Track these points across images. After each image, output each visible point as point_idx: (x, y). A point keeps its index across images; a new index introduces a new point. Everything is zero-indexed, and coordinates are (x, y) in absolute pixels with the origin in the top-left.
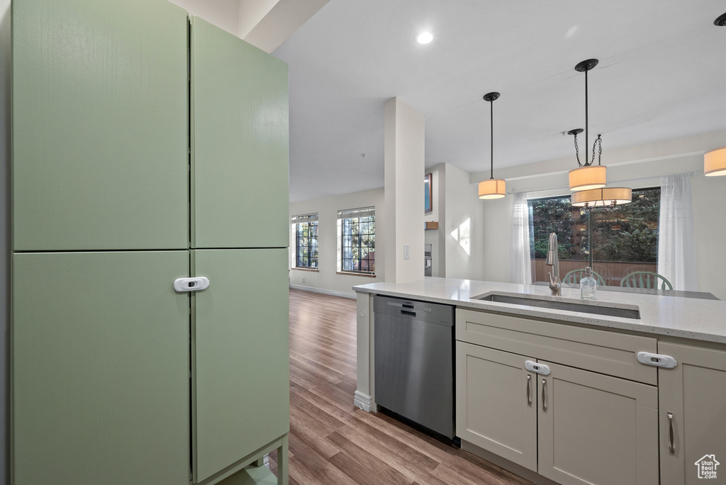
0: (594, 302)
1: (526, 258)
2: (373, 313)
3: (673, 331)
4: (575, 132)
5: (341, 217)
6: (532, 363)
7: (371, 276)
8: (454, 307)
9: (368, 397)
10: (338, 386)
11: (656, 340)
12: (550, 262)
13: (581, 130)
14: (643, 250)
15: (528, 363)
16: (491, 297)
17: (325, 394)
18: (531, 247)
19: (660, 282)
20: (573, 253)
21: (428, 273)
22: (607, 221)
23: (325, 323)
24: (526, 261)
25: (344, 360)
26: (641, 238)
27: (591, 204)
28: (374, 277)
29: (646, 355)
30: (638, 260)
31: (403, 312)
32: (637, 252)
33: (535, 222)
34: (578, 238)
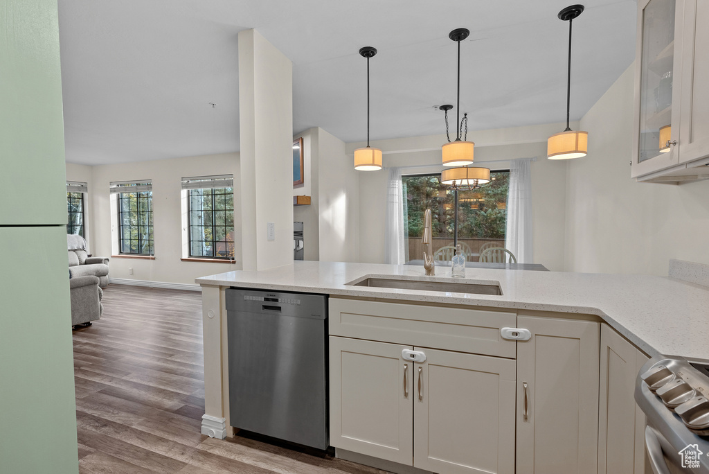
0: (463, 280)
1: (400, 237)
2: (225, 312)
3: (529, 304)
4: (446, 108)
5: (185, 186)
6: (408, 351)
7: (230, 262)
8: (327, 296)
9: (220, 420)
10: (178, 412)
11: (515, 314)
12: (426, 241)
13: (451, 107)
14: (494, 228)
15: (405, 352)
16: (367, 282)
17: (157, 428)
18: (405, 225)
19: (508, 256)
20: (440, 232)
21: (298, 255)
22: (469, 200)
23: (164, 327)
24: (400, 240)
25: (190, 375)
26: (492, 217)
27: (458, 182)
28: (234, 263)
29: (508, 330)
30: (490, 237)
31: (266, 307)
32: (490, 229)
33: (408, 200)
34: (444, 217)
